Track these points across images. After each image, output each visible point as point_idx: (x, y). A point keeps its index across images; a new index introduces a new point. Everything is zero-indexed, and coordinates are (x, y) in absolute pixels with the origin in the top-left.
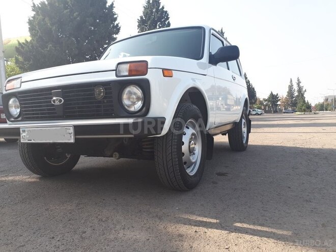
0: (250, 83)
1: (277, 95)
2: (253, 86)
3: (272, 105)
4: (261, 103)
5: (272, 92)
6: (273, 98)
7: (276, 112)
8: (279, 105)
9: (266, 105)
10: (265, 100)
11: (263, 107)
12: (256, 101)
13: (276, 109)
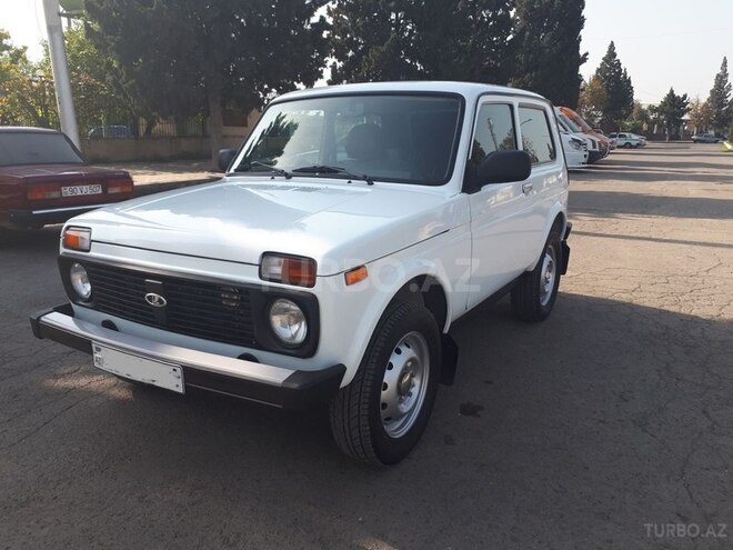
0: (622, 67)
1: (685, 96)
2: (628, 75)
3: (668, 122)
4: (643, 115)
5: (672, 91)
6: (673, 106)
7: (675, 138)
8: (686, 121)
9: (656, 121)
10: (652, 109)
11: (645, 127)
12: (631, 111)
13: (677, 132)
